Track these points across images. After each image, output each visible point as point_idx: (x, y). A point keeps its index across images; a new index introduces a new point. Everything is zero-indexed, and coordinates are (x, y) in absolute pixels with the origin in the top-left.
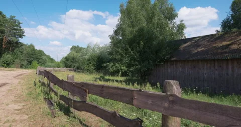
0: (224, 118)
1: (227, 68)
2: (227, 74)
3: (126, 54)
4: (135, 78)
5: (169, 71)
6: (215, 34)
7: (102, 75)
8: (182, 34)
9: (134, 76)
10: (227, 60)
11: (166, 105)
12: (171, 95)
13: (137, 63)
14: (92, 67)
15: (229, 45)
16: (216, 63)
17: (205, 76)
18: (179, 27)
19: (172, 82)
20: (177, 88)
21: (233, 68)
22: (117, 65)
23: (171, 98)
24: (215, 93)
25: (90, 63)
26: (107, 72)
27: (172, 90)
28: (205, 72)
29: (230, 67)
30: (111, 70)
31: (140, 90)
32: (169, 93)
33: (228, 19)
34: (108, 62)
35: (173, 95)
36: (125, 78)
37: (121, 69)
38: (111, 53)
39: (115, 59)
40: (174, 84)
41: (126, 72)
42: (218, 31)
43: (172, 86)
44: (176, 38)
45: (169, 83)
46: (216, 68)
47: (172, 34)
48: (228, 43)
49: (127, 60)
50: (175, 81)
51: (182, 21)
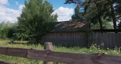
0: (71, 59)
1: (73, 35)
2: (73, 38)
3: (28, 28)
4: (33, 41)
5: (50, 37)
6: (69, 21)
7: (12, 40)
8: (56, 19)
9: (33, 40)
10: (73, 32)
11: (45, 56)
12: (48, 50)
13: (34, 33)
14: (5, 35)
15: (74, 26)
16: (70, 33)
17: (66, 39)
18: (55, 16)
19: (48, 43)
20: (51, 46)
21: (75, 35)
22: (22, 34)
23: (48, 52)
24: (69, 46)
25: (4, 33)
26: (16, 38)
27: (49, 48)
28: (66, 37)
29: (74, 35)
30: (19, 37)
31: (32, 49)
32: (47, 49)
33: (74, 15)
34: (17, 32)
35: (49, 50)
36: (27, 41)
37: (25, 37)
38: (18, 27)
39: (21, 31)
40: (50, 44)
41: (27, 38)
42: (70, 20)
43: (49, 45)
44: (54, 21)
45: (47, 44)
46: (70, 35)
47: (52, 19)
48: (74, 25)
49: (28, 31)
50: (50, 43)
51: (56, 14)
